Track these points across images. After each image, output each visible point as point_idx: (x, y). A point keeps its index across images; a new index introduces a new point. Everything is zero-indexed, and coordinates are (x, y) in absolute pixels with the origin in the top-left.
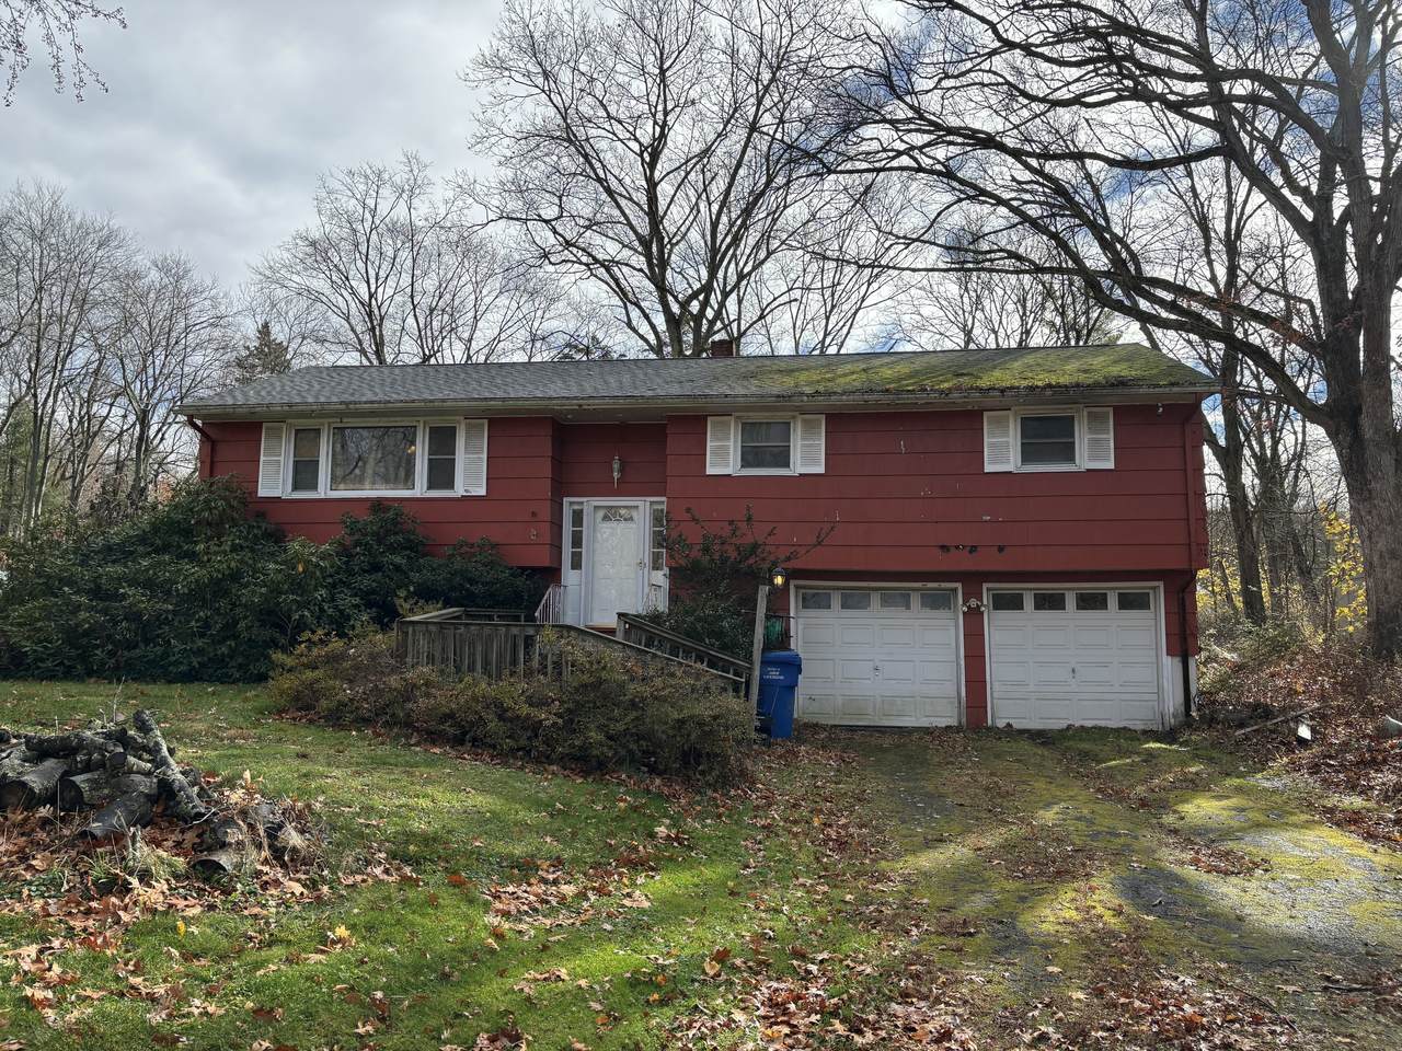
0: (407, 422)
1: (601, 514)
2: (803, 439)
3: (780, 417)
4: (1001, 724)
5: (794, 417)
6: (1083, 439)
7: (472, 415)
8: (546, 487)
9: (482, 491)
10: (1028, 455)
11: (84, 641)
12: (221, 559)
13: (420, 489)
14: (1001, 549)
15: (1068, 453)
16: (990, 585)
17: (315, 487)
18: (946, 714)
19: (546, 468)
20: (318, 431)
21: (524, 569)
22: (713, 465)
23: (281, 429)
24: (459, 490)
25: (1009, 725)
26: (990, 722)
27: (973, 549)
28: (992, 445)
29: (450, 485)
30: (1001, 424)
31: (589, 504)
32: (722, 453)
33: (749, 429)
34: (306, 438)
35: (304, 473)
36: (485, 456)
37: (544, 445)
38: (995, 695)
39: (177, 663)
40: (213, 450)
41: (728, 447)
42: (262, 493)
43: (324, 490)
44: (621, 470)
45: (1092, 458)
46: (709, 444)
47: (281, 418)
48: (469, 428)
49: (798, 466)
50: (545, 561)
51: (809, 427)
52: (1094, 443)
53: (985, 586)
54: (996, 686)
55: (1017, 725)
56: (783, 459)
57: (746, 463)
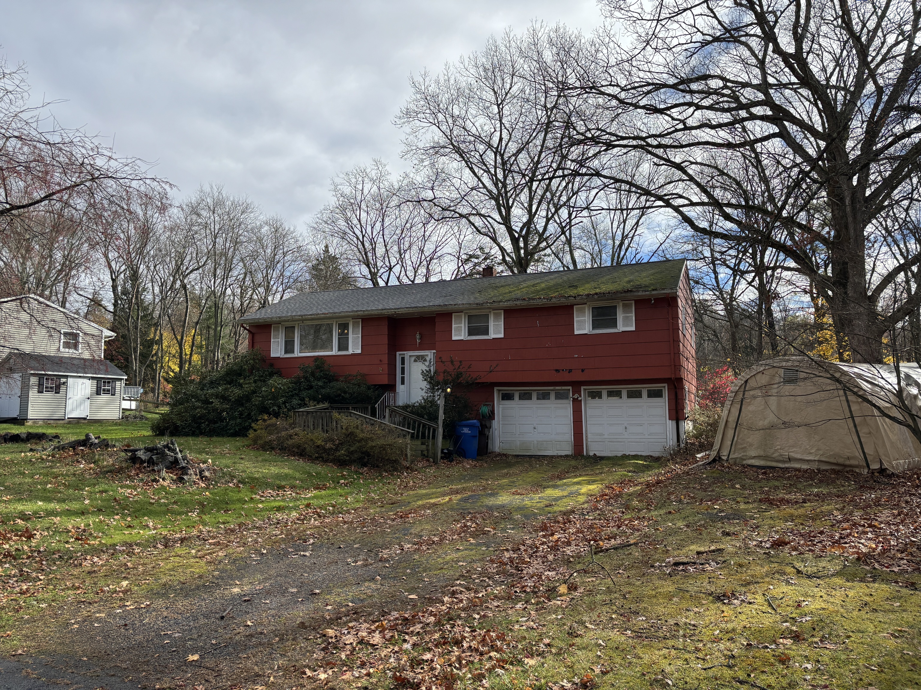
0: (329, 322)
1: (413, 359)
2: (494, 322)
3: (484, 312)
4: (591, 454)
5: (490, 312)
6: (620, 317)
7: (354, 318)
8: (385, 349)
9: (359, 351)
10: (595, 326)
11: (199, 421)
12: (248, 386)
13: (335, 351)
14: (583, 371)
15: (614, 324)
16: (585, 387)
17: (293, 352)
18: (568, 450)
19: (385, 340)
20: (294, 327)
21: (375, 385)
22: (455, 335)
23: (279, 327)
24: (350, 351)
25: (595, 454)
26: (585, 453)
27: (570, 371)
28: (578, 321)
29: (347, 349)
30: (582, 311)
31: (408, 354)
32: (459, 330)
33: (470, 318)
34: (289, 330)
35: (289, 347)
36: (360, 336)
37: (385, 330)
38: (589, 440)
39: (230, 429)
40: (253, 337)
41: (461, 327)
42: (273, 355)
43: (297, 353)
44: (421, 339)
45: (624, 326)
46: (453, 326)
47: (279, 323)
48: (354, 323)
49: (492, 335)
50: (385, 381)
51: (497, 316)
52: (626, 319)
53: (582, 388)
54: (589, 436)
55: (598, 454)
56: (486, 332)
57: (470, 334)
